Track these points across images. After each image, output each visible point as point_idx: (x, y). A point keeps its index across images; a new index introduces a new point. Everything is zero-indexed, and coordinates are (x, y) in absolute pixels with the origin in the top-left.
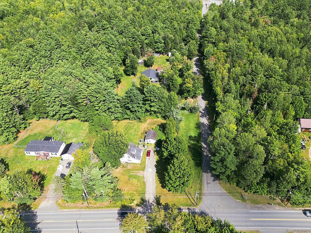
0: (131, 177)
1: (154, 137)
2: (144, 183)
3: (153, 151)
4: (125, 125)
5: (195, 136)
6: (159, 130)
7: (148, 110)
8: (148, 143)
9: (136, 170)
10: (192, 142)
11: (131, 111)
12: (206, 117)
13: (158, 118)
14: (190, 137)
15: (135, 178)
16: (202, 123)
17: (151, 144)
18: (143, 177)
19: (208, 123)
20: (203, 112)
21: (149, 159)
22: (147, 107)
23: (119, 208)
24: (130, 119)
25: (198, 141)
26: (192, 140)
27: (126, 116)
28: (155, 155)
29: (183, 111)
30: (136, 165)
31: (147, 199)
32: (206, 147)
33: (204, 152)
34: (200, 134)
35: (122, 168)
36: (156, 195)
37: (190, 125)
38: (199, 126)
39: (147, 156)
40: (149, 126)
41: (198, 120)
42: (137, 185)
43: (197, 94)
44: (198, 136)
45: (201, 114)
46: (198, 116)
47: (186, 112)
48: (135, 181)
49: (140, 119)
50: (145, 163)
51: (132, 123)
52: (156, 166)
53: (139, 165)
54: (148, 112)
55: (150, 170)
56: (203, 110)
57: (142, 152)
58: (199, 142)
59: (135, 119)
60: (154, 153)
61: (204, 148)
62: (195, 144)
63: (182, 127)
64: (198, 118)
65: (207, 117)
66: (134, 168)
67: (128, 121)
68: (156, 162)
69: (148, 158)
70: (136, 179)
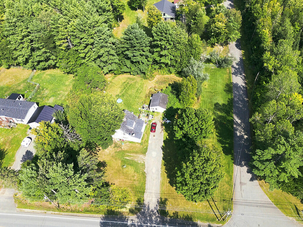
0: (125, 163)
1: (163, 103)
2: (144, 175)
3: (161, 124)
4: (123, 81)
5: (224, 105)
6: (172, 92)
7: (156, 61)
8: (153, 112)
9: (133, 152)
10: (219, 112)
11: (132, 62)
12: (241, 75)
13: (171, 73)
14: (216, 105)
15: (131, 165)
16: (235, 84)
17: (158, 113)
18: (144, 165)
19: (244, 85)
20: (237, 67)
21: (154, 136)
22: (156, 56)
23: (104, 215)
24: (131, 73)
25: (228, 113)
26: (219, 110)
27: (125, 69)
28: (162, 130)
29: (208, 64)
30: (134, 145)
31: (146, 202)
32: (241, 123)
33: (237, 130)
34: (231, 102)
35: (114, 147)
36: (161, 197)
37: (217, 86)
38: (230, 88)
39: (151, 131)
40: (157, 85)
41: (230, 79)
42: (133, 177)
43: (231, 39)
44: (229, 104)
45: (233, 69)
46: (230, 73)
47: (212, 66)
48: (130, 170)
49: (144, 73)
50: (147, 142)
51: (133, 79)
52: (163, 148)
53: (139, 145)
54: (157, 65)
55: (154, 154)
56: (237, 64)
57: (145, 125)
58: (230, 114)
59: (138, 74)
60: (162, 127)
61: (237, 124)
62: (223, 116)
63: (205, 89)
64: (230, 77)
65: (243, 74)
66: (131, 148)
67: (128, 75)
68: (164, 141)
69: (152, 134)
70: (132, 167)
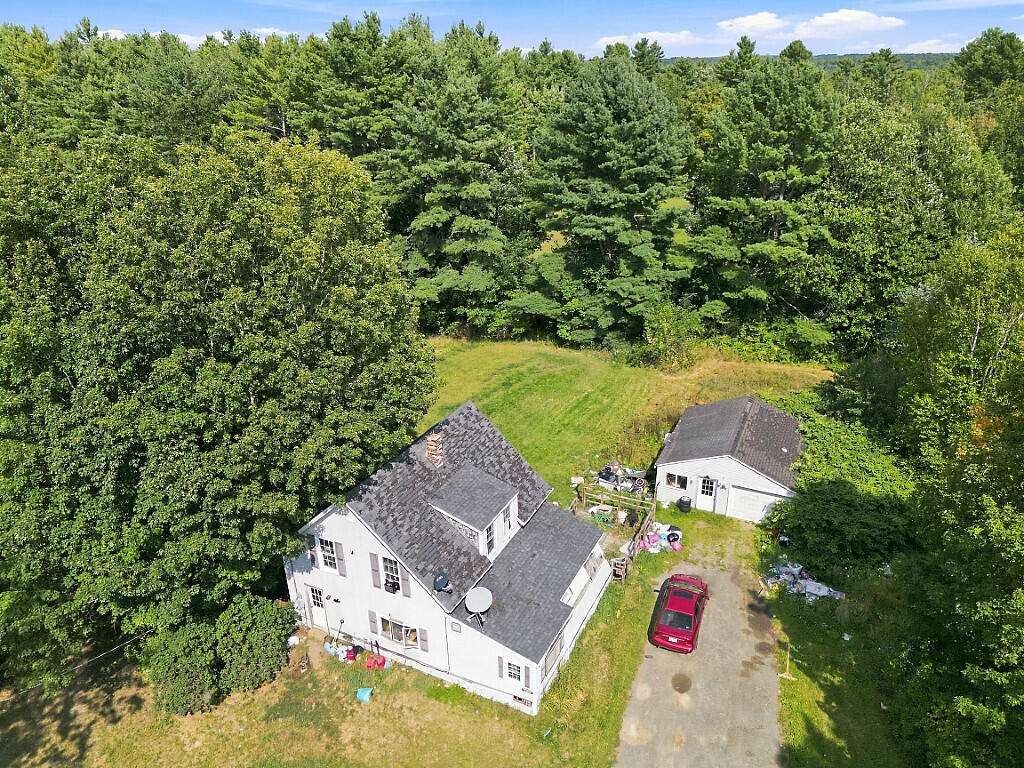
1: (764, 446)
8: (684, 507)
21: (682, 684)
24: (562, 333)
28: (763, 648)
30: (464, 730)
39: (657, 636)
60: (759, 628)
